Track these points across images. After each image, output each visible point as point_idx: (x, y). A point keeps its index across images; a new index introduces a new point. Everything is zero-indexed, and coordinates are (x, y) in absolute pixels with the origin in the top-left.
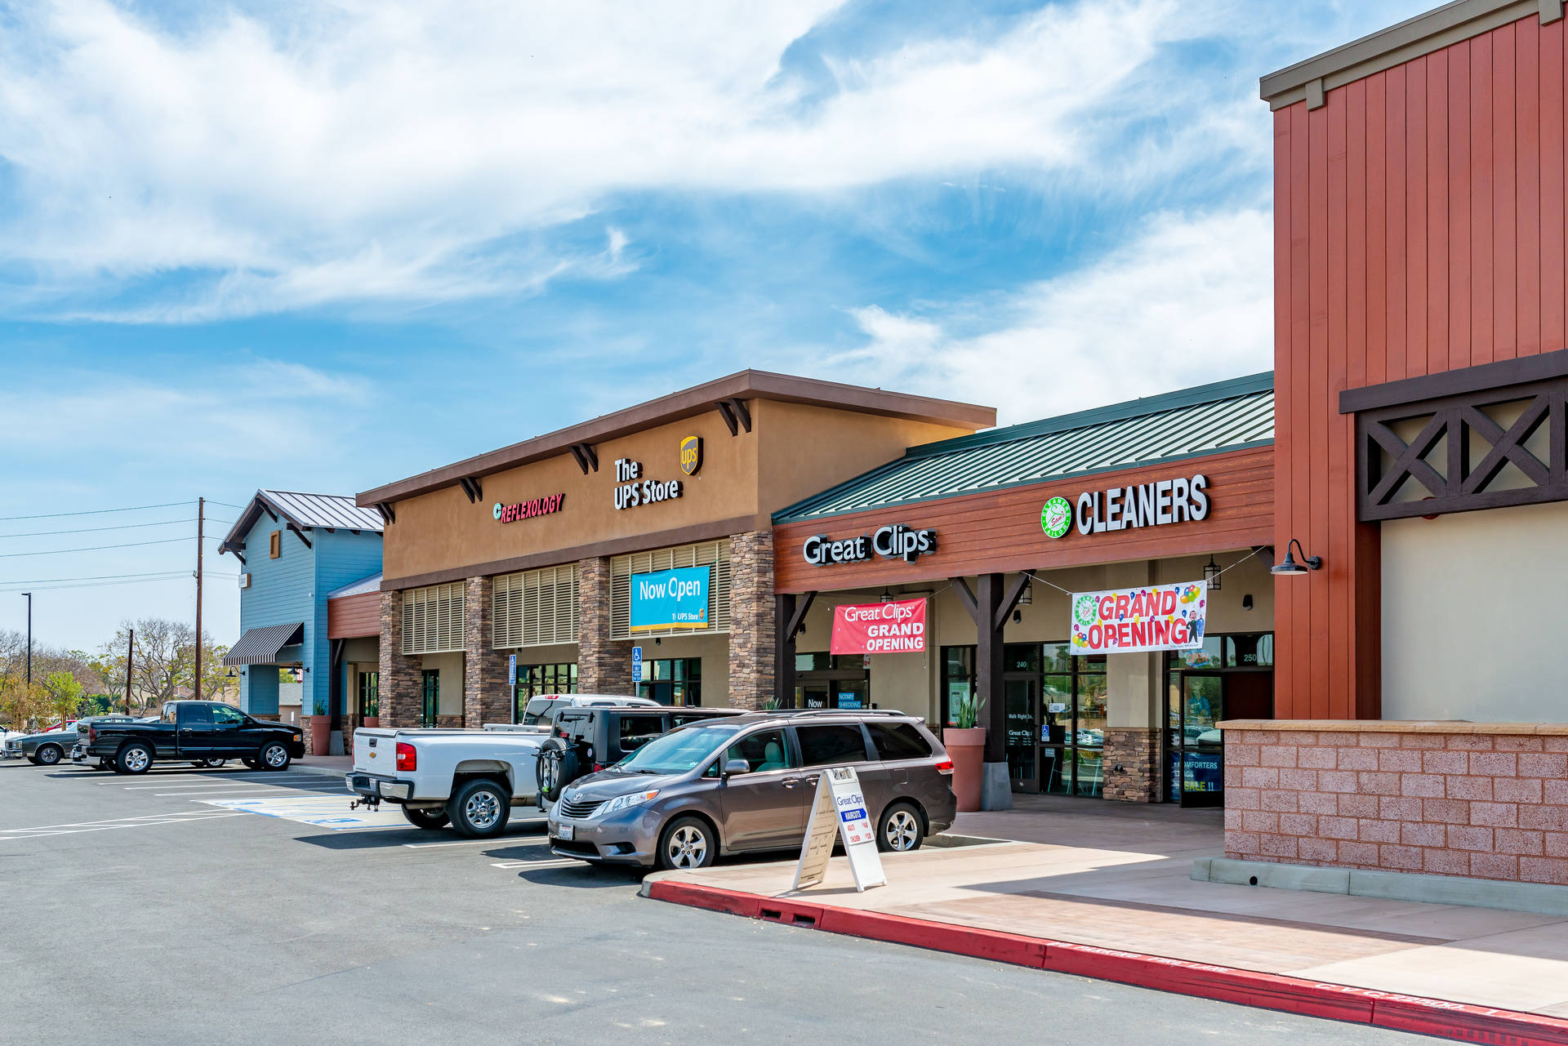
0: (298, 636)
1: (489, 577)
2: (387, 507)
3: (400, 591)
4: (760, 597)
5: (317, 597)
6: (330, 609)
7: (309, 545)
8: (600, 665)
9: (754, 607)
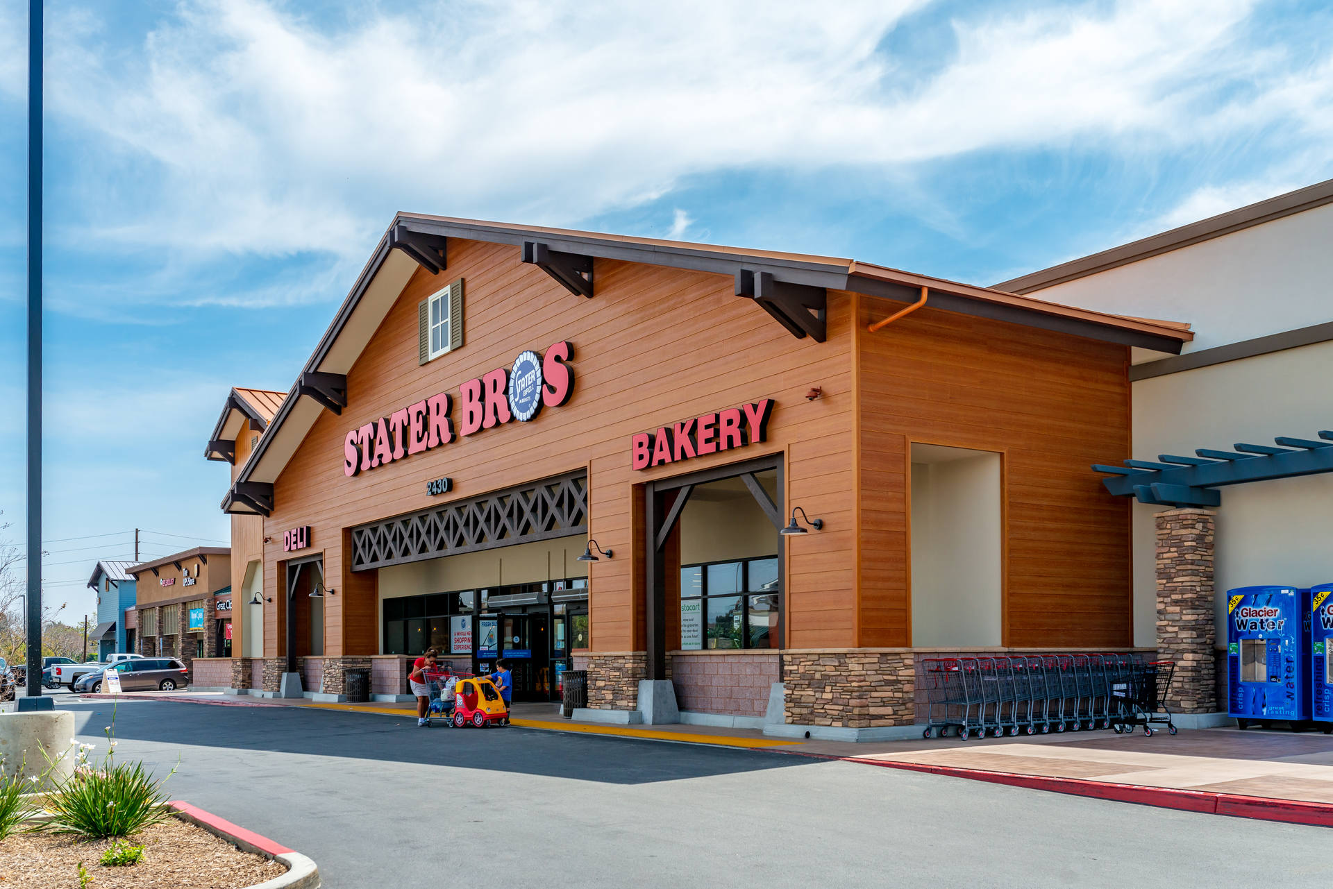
0: (113, 627)
1: (162, 607)
2: (136, 575)
3: (142, 610)
4: (209, 620)
5: (120, 609)
6: (124, 615)
7: (116, 587)
8: (183, 642)
9: (206, 624)
